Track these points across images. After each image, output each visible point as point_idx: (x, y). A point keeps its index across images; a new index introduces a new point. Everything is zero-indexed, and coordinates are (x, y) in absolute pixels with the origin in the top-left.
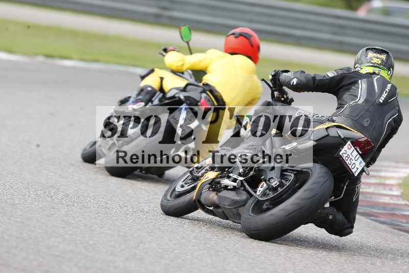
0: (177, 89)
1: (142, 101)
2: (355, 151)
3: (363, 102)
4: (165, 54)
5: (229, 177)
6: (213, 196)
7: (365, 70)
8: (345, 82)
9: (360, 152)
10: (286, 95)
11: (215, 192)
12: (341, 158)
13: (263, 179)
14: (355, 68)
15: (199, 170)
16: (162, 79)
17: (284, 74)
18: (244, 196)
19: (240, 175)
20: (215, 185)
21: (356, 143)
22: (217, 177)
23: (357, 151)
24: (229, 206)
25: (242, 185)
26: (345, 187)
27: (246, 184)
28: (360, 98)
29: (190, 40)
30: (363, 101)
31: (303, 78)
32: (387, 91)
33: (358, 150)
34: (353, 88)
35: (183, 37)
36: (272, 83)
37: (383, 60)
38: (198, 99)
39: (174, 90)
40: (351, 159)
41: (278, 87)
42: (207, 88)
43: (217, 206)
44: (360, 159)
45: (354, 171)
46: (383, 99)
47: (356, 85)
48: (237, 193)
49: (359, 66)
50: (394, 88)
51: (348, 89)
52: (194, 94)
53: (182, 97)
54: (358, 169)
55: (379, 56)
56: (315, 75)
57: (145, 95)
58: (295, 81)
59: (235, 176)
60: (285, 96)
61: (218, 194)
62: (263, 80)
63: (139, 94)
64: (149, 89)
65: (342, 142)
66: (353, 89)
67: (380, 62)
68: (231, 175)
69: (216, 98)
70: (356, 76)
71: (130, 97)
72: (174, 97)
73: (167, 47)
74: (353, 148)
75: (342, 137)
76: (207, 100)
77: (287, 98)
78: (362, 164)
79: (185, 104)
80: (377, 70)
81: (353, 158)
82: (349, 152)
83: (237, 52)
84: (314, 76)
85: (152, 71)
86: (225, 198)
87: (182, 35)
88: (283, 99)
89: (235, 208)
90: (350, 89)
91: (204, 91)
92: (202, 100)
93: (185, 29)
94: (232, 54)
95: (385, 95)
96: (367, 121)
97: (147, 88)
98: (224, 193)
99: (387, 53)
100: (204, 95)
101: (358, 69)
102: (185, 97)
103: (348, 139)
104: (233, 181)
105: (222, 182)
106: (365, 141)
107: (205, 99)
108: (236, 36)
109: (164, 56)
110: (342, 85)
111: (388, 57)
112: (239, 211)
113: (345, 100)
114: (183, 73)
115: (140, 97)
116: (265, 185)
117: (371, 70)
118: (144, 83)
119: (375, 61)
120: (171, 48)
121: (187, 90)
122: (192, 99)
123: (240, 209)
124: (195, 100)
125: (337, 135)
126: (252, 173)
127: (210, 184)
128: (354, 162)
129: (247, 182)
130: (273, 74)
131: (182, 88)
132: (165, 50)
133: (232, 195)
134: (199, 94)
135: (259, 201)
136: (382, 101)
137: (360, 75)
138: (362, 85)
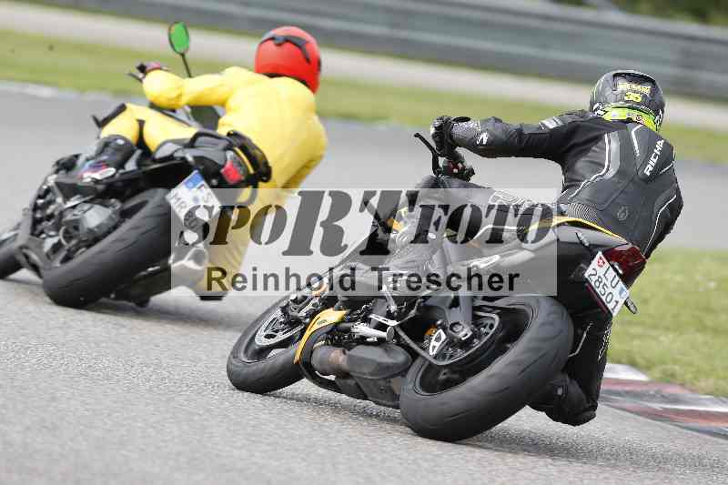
0: (175, 142)
1: (108, 166)
2: (611, 268)
3: (614, 177)
4: (141, 75)
5: (366, 320)
6: (337, 356)
7: (614, 114)
8: (578, 139)
9: (621, 272)
10: (462, 163)
11: (342, 349)
12: (587, 284)
13: (440, 325)
14: (594, 112)
15: (301, 305)
16: (141, 123)
17: (461, 124)
18: (400, 357)
19: (389, 315)
20: (337, 336)
21: (611, 254)
22: (342, 320)
23: (615, 270)
24: (372, 374)
25: (397, 336)
26: (585, 335)
27: (402, 334)
28: (608, 170)
29: (187, 49)
30: (614, 173)
31: (499, 132)
32: (656, 155)
33: (617, 267)
34: (594, 148)
35: (175, 45)
36: (436, 142)
37: (645, 96)
38: (221, 163)
39: (170, 144)
40: (605, 284)
41: (446, 147)
42: (235, 141)
43: (344, 374)
44: (621, 284)
45: (610, 306)
46: (651, 169)
47: (600, 143)
48: (386, 350)
49: (601, 107)
50: (668, 148)
51: (585, 152)
52: (211, 151)
53: (190, 159)
54: (617, 302)
55: (638, 88)
56: (521, 125)
57: (113, 154)
58: (484, 138)
59: (381, 319)
60: (460, 165)
61: (347, 352)
62: (417, 135)
63: (101, 152)
64: (121, 142)
65: (586, 253)
66: (594, 151)
67: (640, 100)
68: (372, 316)
69: (253, 159)
70: (598, 126)
71: (77, 156)
72: (171, 157)
73: (145, 64)
74: (607, 265)
75: (587, 244)
76: (235, 164)
77: (464, 169)
78: (624, 293)
79: (196, 172)
80: (634, 115)
81: (608, 284)
82: (601, 272)
83: (280, 72)
84: (519, 127)
85: (122, 108)
86: (363, 361)
87: (173, 40)
88: (455, 171)
89: (385, 378)
90: (588, 150)
91: (230, 147)
92: (228, 165)
93: (178, 28)
94: (272, 76)
95: (653, 161)
96: (624, 211)
97: (116, 139)
98: (360, 351)
99: (652, 82)
100: (230, 154)
101: (599, 112)
102: (195, 158)
103: (597, 246)
104: (376, 328)
105: (354, 330)
106: (629, 250)
107: (233, 162)
108: (277, 42)
109: (140, 80)
110: (572, 143)
111: (655, 90)
112: (392, 385)
113: (581, 171)
114: (174, 111)
115: (104, 157)
116: (444, 337)
117: (622, 114)
118: (108, 131)
119: (633, 97)
120: (153, 64)
121: (197, 144)
122: (207, 162)
123: (392, 380)
124: (216, 164)
125: (577, 240)
126: (413, 313)
127: (328, 333)
128: (610, 290)
129: (403, 330)
130: (437, 124)
131: (186, 142)
132: (143, 69)
133: (377, 355)
134: (222, 153)
135: (431, 365)
136: (648, 174)
137: (605, 126)
138: (611, 144)
